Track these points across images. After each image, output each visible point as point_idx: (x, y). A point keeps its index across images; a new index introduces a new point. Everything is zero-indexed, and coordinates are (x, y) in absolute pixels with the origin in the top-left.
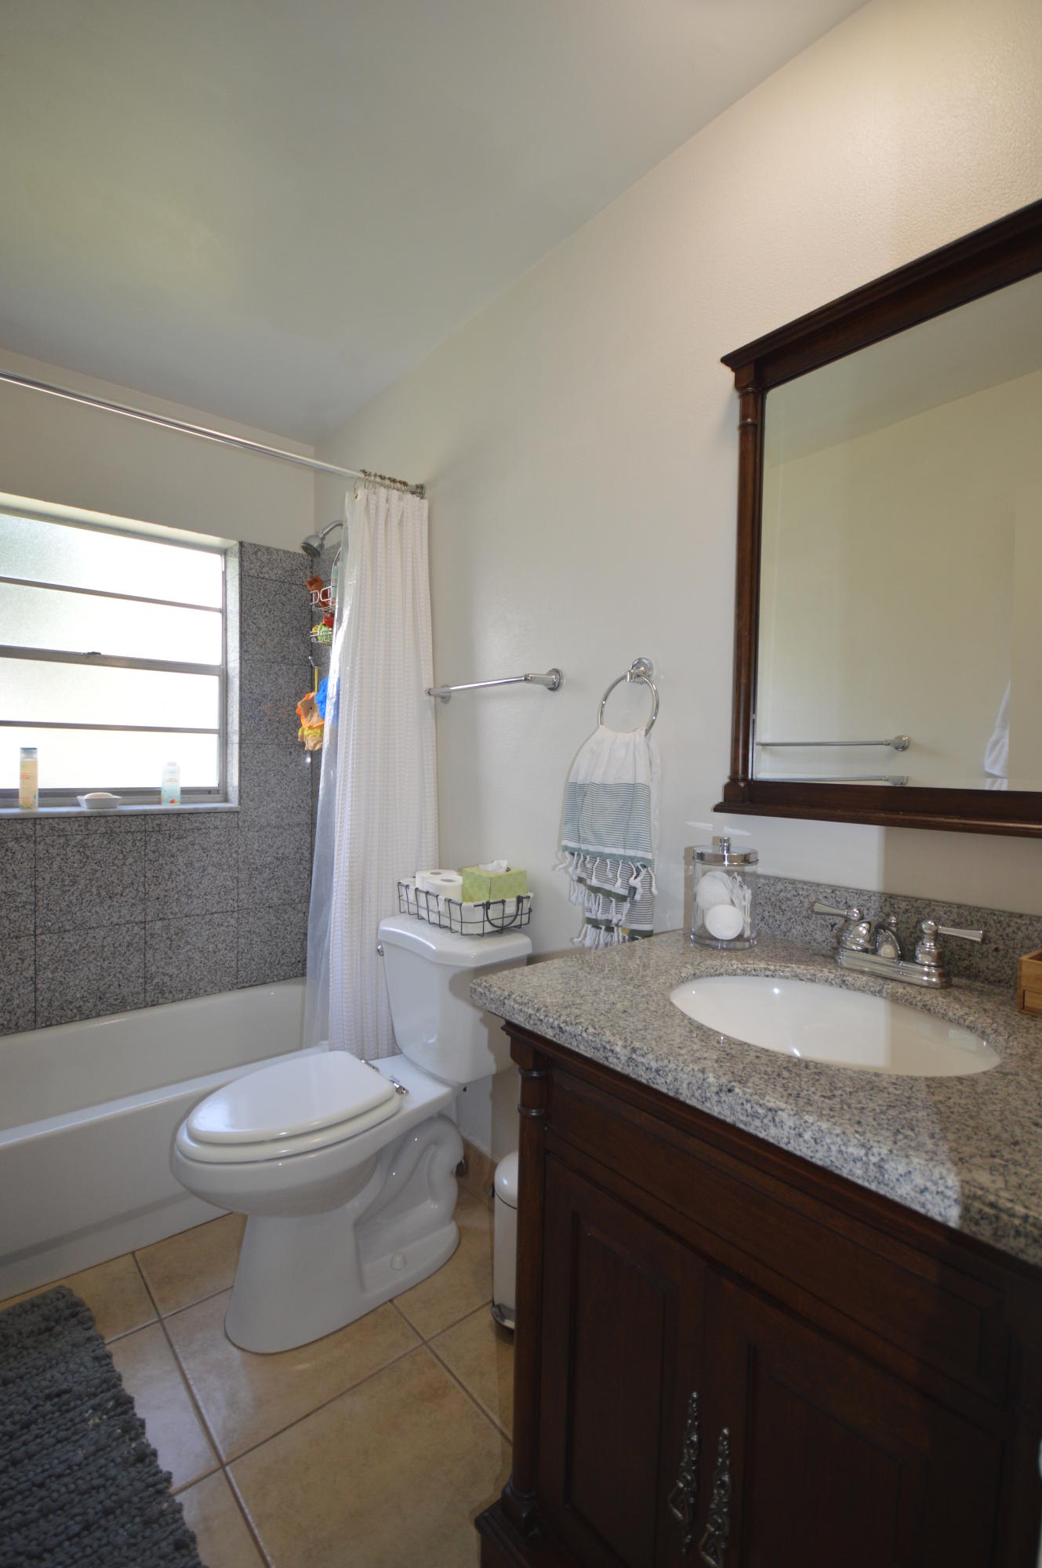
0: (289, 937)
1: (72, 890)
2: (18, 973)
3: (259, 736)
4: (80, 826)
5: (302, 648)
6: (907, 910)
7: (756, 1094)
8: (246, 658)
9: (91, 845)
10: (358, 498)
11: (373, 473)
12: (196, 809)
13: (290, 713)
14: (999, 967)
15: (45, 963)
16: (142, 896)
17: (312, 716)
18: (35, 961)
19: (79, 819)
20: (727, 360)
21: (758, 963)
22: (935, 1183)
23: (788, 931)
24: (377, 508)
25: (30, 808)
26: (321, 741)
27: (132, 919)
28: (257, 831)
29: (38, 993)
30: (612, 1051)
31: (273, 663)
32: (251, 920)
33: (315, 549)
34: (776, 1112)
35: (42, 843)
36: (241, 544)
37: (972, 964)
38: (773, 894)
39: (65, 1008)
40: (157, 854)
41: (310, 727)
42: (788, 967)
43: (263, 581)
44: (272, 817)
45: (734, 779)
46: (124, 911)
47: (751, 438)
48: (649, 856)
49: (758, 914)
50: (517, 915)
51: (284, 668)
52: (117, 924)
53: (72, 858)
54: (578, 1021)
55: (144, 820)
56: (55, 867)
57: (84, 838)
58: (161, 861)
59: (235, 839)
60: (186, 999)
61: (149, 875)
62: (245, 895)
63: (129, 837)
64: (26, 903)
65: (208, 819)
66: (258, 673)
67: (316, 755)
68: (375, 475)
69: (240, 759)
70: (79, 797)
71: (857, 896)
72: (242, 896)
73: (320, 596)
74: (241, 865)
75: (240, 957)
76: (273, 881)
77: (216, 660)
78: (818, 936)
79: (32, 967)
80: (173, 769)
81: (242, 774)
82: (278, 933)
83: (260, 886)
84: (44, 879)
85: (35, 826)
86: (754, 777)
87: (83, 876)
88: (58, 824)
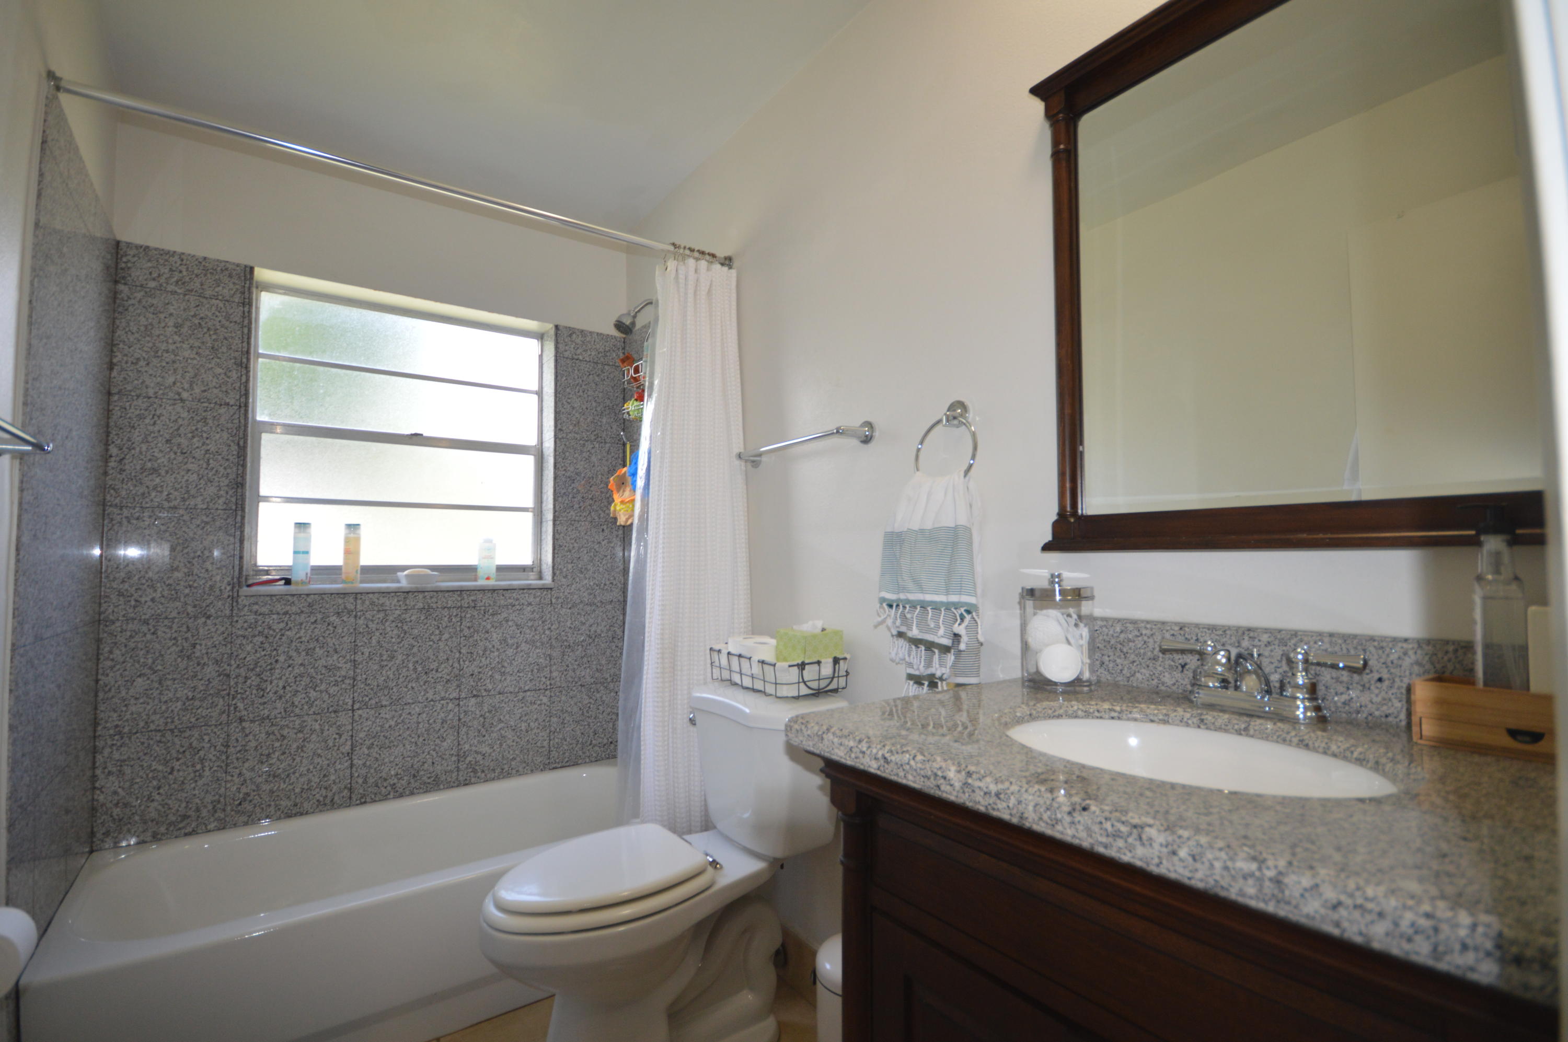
0: (601, 716)
1: (390, 665)
2: (336, 748)
3: (572, 513)
4: (398, 601)
5: (615, 427)
6: (1269, 643)
7: (1116, 811)
8: (560, 437)
9: (408, 620)
10: (668, 269)
11: (682, 246)
12: (510, 585)
13: (603, 490)
14: (1384, 699)
15: (361, 739)
16: (458, 672)
17: (624, 491)
18: (352, 736)
19: (398, 594)
20: (1036, 91)
21: (1100, 703)
22: (1351, 896)
23: (1133, 676)
24: (686, 278)
25: (352, 583)
26: (632, 516)
27: (447, 696)
28: (570, 608)
29: (354, 769)
30: (945, 778)
31: (587, 441)
32: (563, 698)
33: (627, 326)
34: (1142, 828)
35: (362, 618)
36: (557, 327)
37: (1352, 698)
38: (1113, 636)
39: (379, 785)
40: (472, 630)
41: (622, 502)
42: (1136, 707)
43: (577, 362)
44: (585, 594)
45: (1062, 514)
46: (439, 687)
47: (1064, 164)
48: (972, 600)
49: (1097, 660)
50: (833, 678)
51: (597, 446)
52: (432, 700)
53: (390, 633)
54: (905, 749)
55: (460, 595)
56: (374, 641)
57: (402, 613)
58: (476, 637)
59: (549, 616)
60: (499, 779)
61: (464, 651)
62: (557, 673)
63: (446, 612)
64: (345, 677)
65: (523, 595)
66: (572, 451)
67: (627, 529)
68: (685, 248)
69: (554, 535)
70: (399, 574)
71: (1210, 632)
72: (555, 674)
73: (632, 372)
74: (554, 643)
75: (552, 737)
76: (585, 660)
77: (532, 441)
78: (1167, 679)
79: (349, 743)
80: (489, 547)
81: (556, 551)
82: (590, 713)
83: (572, 664)
84: (363, 654)
85: (356, 601)
86: (1084, 512)
87: (400, 651)
88: (378, 599)
